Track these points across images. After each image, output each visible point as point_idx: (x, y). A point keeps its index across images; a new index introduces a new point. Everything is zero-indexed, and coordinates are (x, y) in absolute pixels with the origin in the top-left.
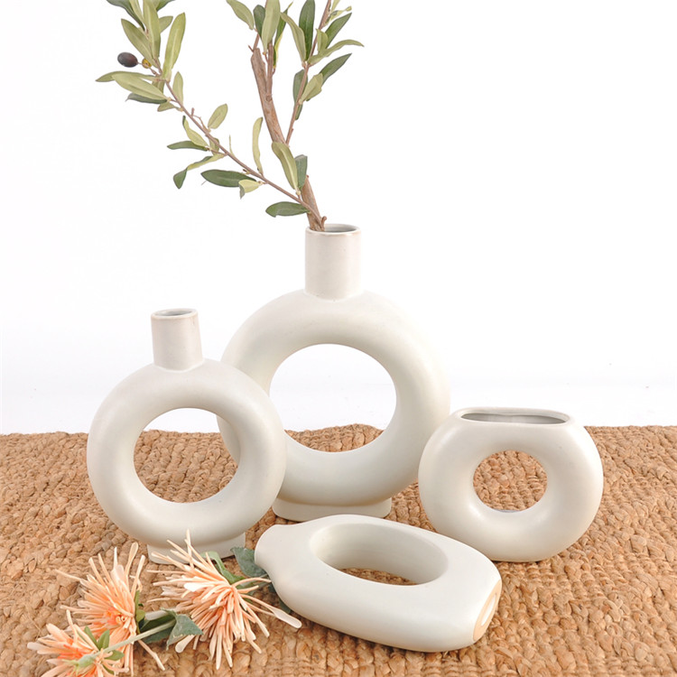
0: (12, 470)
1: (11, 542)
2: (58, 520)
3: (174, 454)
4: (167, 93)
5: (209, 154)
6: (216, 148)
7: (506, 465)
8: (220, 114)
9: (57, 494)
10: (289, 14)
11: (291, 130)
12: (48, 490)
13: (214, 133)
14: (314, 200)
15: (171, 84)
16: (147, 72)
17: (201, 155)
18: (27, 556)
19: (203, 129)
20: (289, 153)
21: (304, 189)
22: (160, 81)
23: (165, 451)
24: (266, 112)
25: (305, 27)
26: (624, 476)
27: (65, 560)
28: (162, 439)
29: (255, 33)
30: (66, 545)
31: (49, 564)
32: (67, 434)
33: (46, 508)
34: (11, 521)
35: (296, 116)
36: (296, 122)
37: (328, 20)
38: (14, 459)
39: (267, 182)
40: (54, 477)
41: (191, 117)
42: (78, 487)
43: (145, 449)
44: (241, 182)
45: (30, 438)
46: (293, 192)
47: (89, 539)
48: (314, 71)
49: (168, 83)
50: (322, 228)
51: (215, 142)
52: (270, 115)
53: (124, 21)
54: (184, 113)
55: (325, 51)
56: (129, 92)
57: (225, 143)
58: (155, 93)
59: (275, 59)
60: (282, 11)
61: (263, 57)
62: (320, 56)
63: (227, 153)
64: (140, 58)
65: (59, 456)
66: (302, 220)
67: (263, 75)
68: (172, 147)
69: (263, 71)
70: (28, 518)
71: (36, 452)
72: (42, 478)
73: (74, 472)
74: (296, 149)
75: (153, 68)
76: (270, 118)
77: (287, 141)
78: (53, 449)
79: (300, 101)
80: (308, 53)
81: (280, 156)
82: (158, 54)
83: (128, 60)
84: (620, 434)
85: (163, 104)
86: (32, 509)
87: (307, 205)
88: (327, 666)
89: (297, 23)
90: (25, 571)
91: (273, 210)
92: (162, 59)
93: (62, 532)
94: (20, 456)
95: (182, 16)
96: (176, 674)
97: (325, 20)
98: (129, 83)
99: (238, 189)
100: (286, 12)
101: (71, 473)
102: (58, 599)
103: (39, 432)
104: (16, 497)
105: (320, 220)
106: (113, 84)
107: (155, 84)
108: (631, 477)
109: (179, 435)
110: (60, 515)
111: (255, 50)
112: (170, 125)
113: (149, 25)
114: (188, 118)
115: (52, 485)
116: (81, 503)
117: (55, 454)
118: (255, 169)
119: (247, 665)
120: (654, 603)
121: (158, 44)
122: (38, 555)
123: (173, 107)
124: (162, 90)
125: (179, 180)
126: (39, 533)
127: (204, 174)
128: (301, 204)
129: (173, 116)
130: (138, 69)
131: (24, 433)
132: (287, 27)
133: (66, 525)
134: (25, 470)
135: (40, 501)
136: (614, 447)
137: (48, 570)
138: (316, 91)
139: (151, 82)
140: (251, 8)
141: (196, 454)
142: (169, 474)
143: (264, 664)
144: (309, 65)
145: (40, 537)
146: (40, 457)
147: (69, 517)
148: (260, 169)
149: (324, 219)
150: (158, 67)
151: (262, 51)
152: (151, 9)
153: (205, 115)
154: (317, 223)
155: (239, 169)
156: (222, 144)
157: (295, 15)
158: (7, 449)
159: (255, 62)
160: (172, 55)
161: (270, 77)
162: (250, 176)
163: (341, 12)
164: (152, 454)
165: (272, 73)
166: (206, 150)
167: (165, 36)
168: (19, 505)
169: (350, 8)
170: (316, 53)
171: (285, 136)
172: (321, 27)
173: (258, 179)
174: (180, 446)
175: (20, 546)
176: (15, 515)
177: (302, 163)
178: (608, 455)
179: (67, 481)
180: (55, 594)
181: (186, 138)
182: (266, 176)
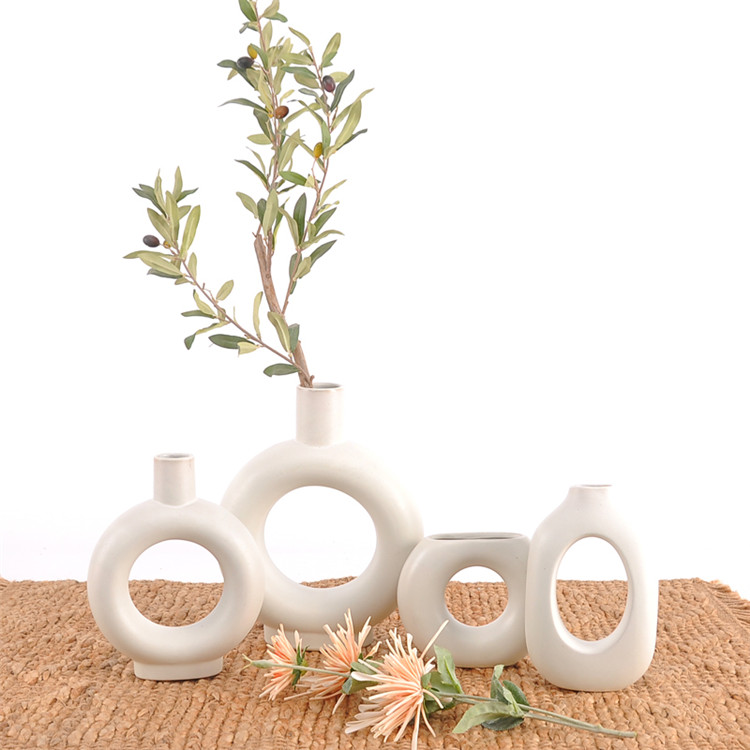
0: (26, 608)
1: (26, 659)
2: (70, 645)
3: (178, 599)
4: (183, 270)
5: (216, 321)
6: (224, 317)
7: (487, 610)
8: (227, 289)
9: (67, 626)
10: (286, 209)
11: (286, 303)
12: (59, 624)
13: (221, 304)
14: (304, 361)
15: (187, 263)
16: (167, 252)
17: (209, 322)
18: (41, 668)
19: (213, 301)
20: (283, 321)
21: (296, 351)
22: (177, 260)
23: (169, 596)
24: (265, 287)
25: (298, 218)
26: (596, 618)
27: (76, 672)
28: (167, 587)
29: (259, 222)
30: (77, 662)
31: (61, 674)
32: (77, 582)
33: (58, 636)
34: (26, 645)
35: (291, 291)
36: (291, 296)
37: (317, 213)
38: (27, 600)
39: (264, 345)
40: (65, 613)
41: (202, 290)
42: (86, 621)
43: (151, 594)
44: (239, 344)
45: (41, 584)
46: (286, 354)
47: (98, 658)
48: (306, 253)
49: (184, 261)
50: (310, 386)
51: (222, 311)
52: (268, 290)
53: (149, 210)
54: (196, 287)
55: (314, 238)
56: (150, 268)
57: (229, 313)
58: (173, 270)
59: (273, 243)
60: (280, 205)
61: (264, 242)
62: (310, 242)
63: (231, 321)
64: (162, 240)
65: (69, 599)
66: (294, 379)
67: (264, 257)
68: (185, 314)
69: (264, 253)
70: (42, 643)
71: (47, 595)
72: (54, 615)
73: (84, 610)
74: (290, 319)
75: (172, 248)
76: (269, 293)
77: (283, 312)
78: (64, 593)
79: (294, 279)
80: (300, 240)
81: (275, 324)
82: (177, 239)
83: (152, 242)
84: (603, 586)
85: (179, 279)
86: (45, 637)
87: (298, 366)
88: (299, 742)
89: (292, 215)
90: (40, 679)
91: (269, 371)
92: (180, 242)
93: (72, 653)
94: (32, 598)
95: (198, 207)
96: (169, 747)
97: (314, 213)
98: (152, 261)
99: (237, 351)
100: (283, 206)
101: (81, 611)
102: (70, 698)
103: (50, 580)
104: (31, 627)
105: (309, 379)
106: (138, 261)
107: (173, 263)
108: (604, 619)
109: (183, 585)
110: (71, 641)
111: (258, 236)
112: (182, 296)
113: (170, 214)
114: (198, 291)
115: (63, 620)
116: (90, 633)
117: (66, 597)
118: (254, 335)
119: (230, 741)
120: (595, 707)
121: (177, 229)
122: (52, 668)
123: (187, 281)
124: (179, 268)
125: (189, 342)
126: (52, 654)
127: (211, 338)
128: (294, 364)
129: (187, 288)
130: (160, 249)
131: (36, 580)
132: (284, 219)
133: (77, 647)
134: (38, 609)
135: (51, 631)
136: (593, 596)
137: (60, 678)
138: (306, 271)
139: (169, 261)
140: (256, 202)
141: (198, 599)
142: (172, 613)
143: (245, 740)
144: (301, 249)
145: (53, 656)
146: (52, 599)
147: (79, 643)
148: (258, 335)
149: (312, 377)
150: (177, 248)
151: (263, 237)
152: (173, 202)
153: (214, 289)
154: (306, 381)
155: (241, 335)
156: (227, 314)
157: (290, 209)
158: (21, 592)
159: (258, 246)
160: (189, 238)
161: (270, 259)
162: (250, 340)
163: (330, 205)
164: (157, 598)
165: (271, 255)
166: (214, 317)
167: (183, 222)
168: (32, 634)
169: (337, 203)
170: (307, 239)
171: (282, 307)
172: (311, 219)
173: (256, 343)
174: (184, 592)
175: (34, 662)
176: (29, 640)
177: (294, 331)
178: (586, 603)
179: (77, 617)
180: (67, 694)
181: (196, 308)
182: (263, 341)
